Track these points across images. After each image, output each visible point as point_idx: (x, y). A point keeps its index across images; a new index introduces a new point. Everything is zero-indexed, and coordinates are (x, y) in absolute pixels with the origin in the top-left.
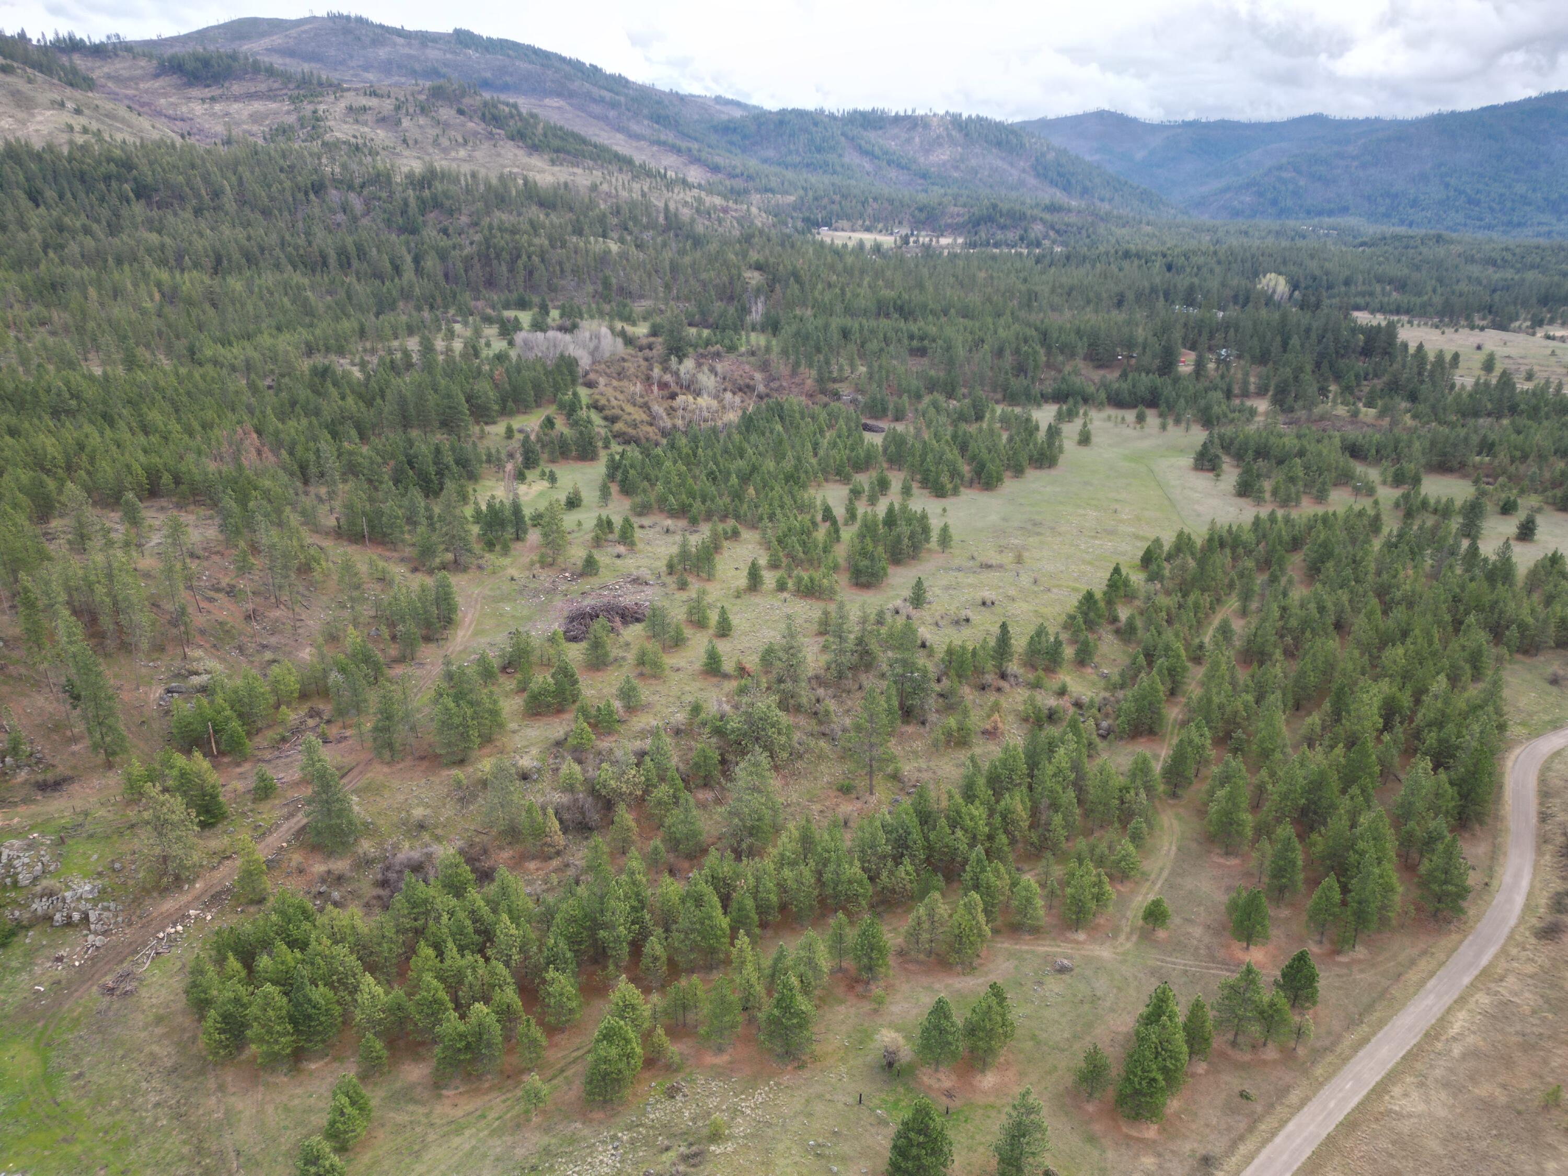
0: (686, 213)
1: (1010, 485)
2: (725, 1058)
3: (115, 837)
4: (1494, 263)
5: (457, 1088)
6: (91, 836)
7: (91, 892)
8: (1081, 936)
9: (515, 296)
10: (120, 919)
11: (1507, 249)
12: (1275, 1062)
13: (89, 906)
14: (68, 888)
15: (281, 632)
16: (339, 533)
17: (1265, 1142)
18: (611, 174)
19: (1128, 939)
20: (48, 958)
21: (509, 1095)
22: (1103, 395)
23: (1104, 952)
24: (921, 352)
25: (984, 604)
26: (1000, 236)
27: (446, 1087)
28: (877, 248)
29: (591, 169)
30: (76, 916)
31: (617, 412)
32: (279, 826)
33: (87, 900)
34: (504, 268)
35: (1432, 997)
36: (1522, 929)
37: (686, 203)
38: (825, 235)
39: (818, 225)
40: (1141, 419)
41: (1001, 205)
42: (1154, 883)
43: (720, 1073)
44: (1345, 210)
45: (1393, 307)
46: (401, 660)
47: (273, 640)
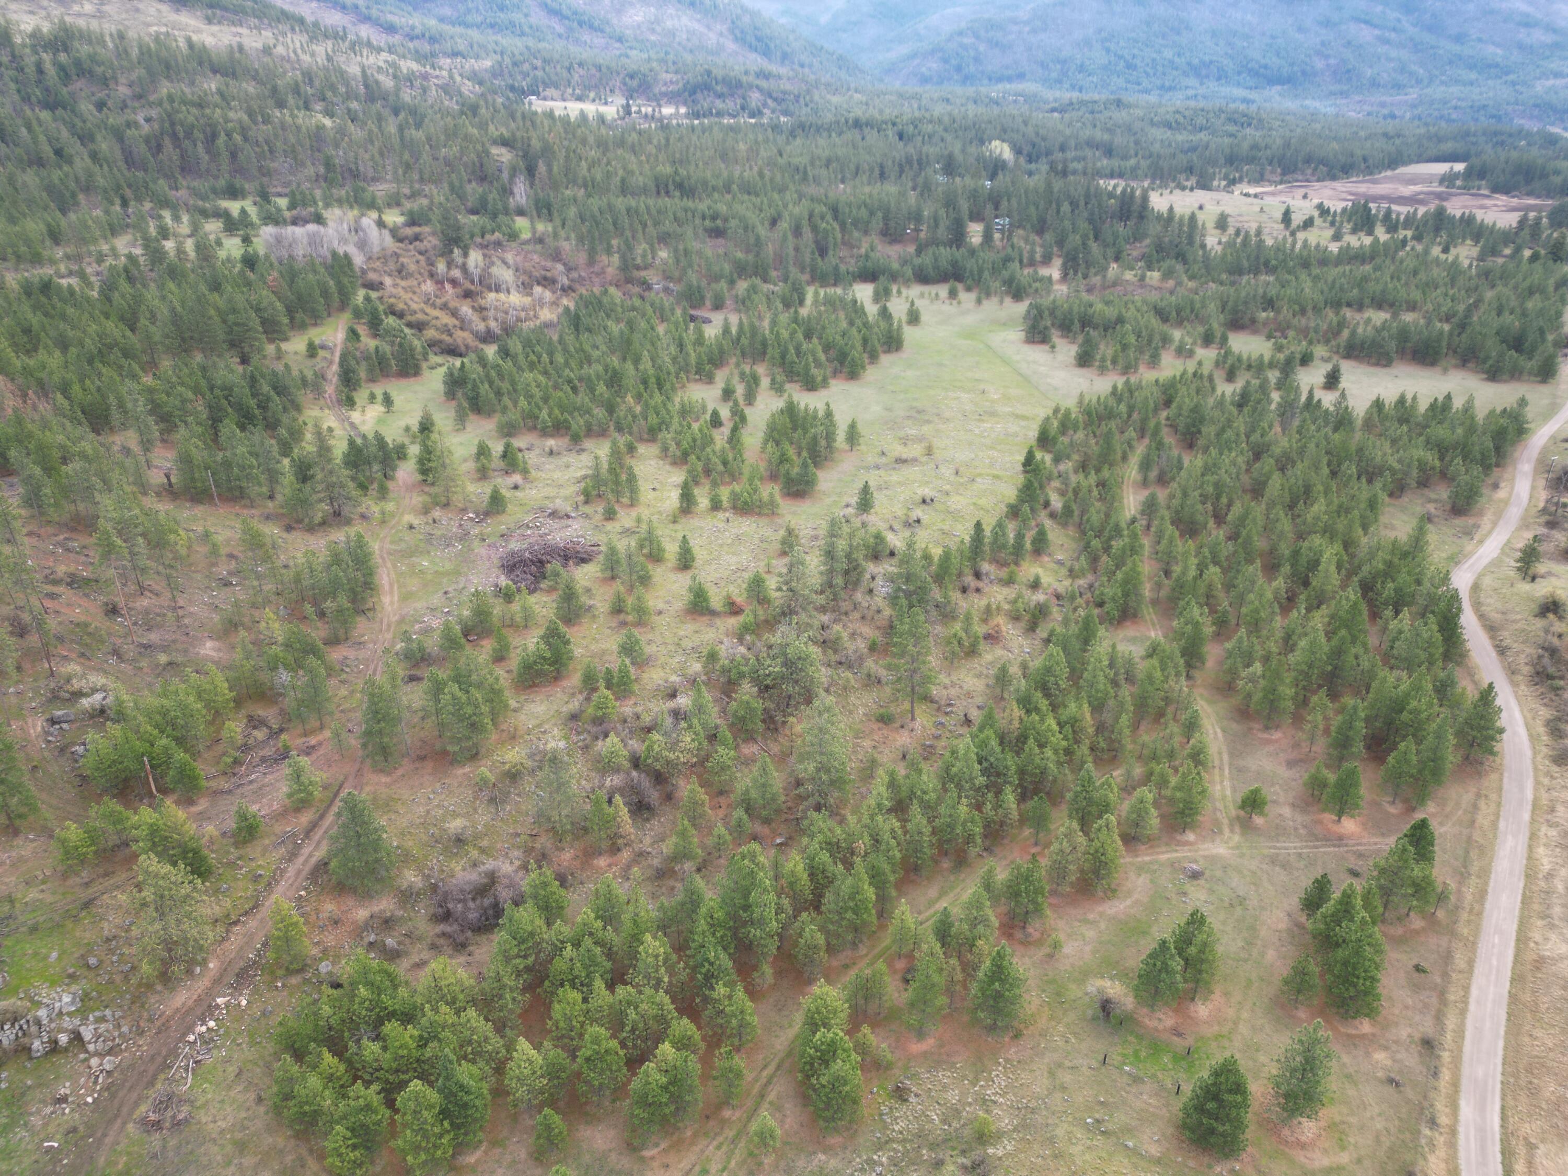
0: (387, 83)
1: (871, 373)
2: (929, 1044)
3: (69, 924)
4: (1170, 127)
5: (657, 1145)
6: (34, 929)
7: (73, 1002)
8: (1190, 836)
9: (222, 183)
10: (125, 1029)
11: (1178, 112)
12: (1423, 929)
13: (77, 1022)
14: (39, 1004)
15: (159, 626)
16: (170, 492)
17: (1463, 1012)
18: (284, 34)
19: (1232, 831)
20: (44, 1102)
21: (720, 1139)
22: (909, 272)
23: (1219, 849)
24: (717, 233)
25: (924, 501)
26: (719, 104)
27: (643, 1146)
28: (601, 119)
29: (258, 28)
30: (63, 1039)
31: (420, 316)
32: (283, 871)
33: (70, 1014)
34: (200, 148)
35: (1510, 837)
36: (1539, 758)
37: (379, 68)
38: (538, 105)
39: (524, 93)
40: (953, 294)
41: (715, 71)
42: (1221, 769)
43: (937, 1061)
44: (1021, 76)
45: (1108, 171)
46: (333, 641)
47: (154, 637)
